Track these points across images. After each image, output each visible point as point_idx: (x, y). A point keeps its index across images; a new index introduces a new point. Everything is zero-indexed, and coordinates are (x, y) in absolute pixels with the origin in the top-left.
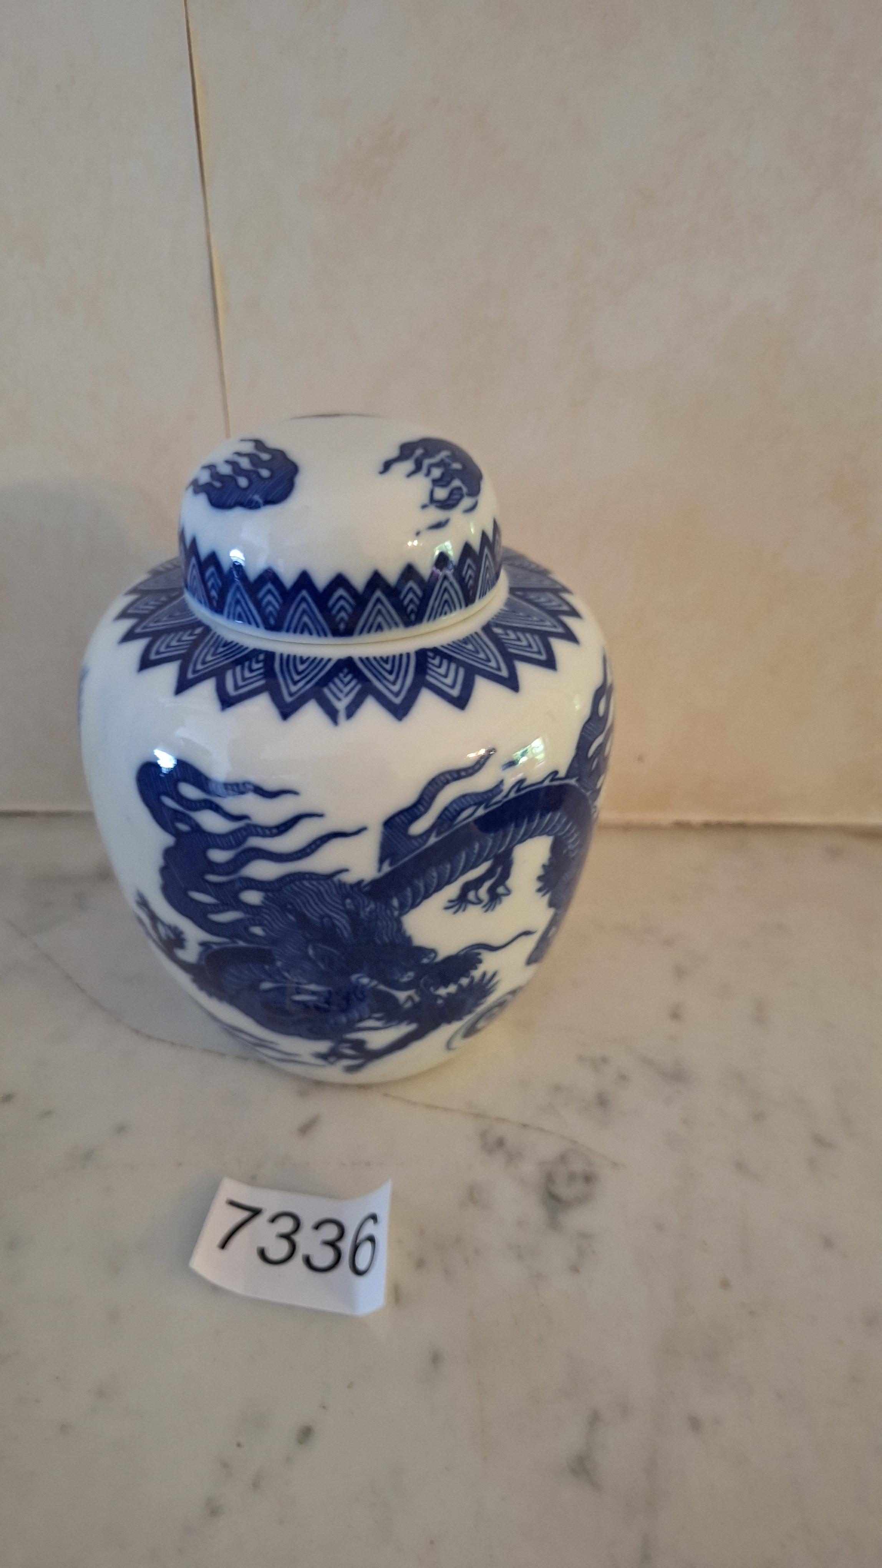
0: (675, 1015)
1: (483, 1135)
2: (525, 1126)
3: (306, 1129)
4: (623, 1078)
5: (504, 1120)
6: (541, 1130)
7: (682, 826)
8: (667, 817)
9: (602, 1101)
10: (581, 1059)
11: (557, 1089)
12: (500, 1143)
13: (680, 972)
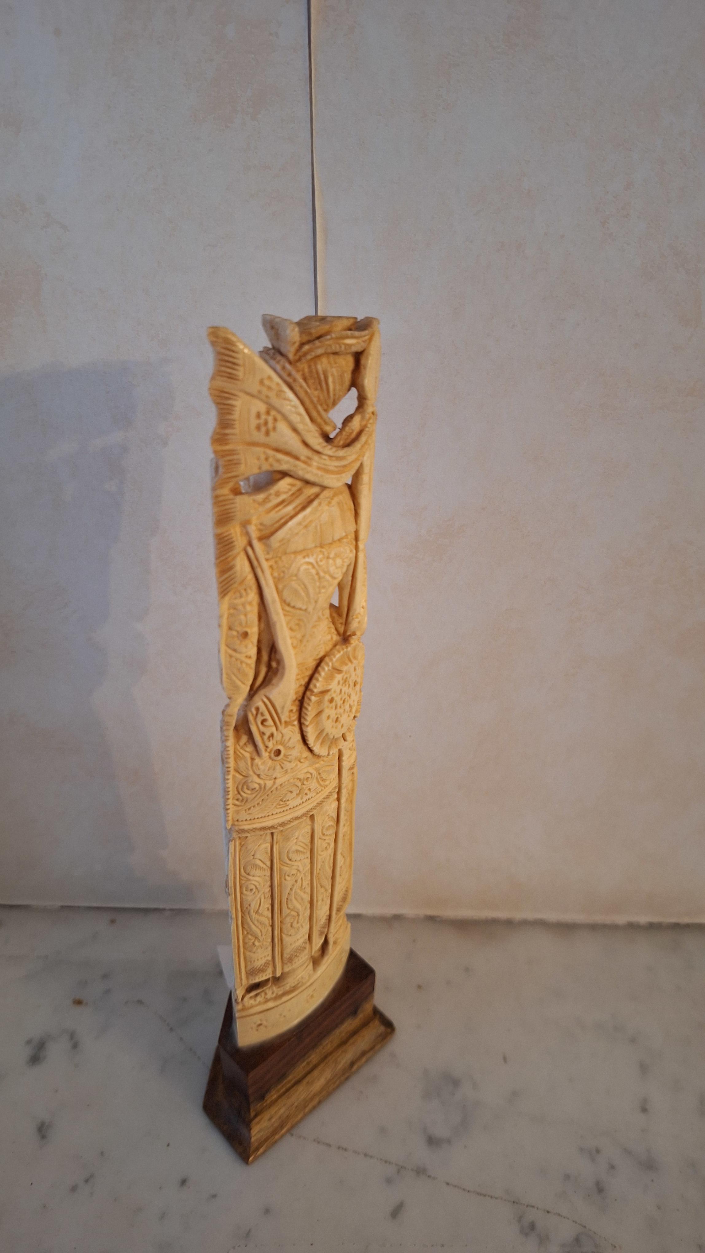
0: (644, 1110)
1: (520, 1219)
2: (548, 1212)
3: (396, 1212)
4: (612, 1167)
5: (533, 1207)
6: (559, 1215)
7: (633, 927)
8: (621, 919)
9: (600, 1189)
10: (581, 1149)
11: (567, 1177)
12: (532, 1226)
13: (644, 1069)
